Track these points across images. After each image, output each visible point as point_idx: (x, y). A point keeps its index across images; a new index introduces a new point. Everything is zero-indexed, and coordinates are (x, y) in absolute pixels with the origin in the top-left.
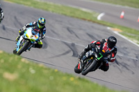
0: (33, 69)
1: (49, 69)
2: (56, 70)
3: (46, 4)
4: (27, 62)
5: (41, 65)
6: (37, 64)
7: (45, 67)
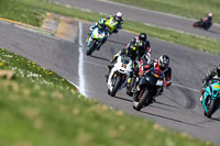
0: (173, 140)
1: (197, 141)
2: (208, 143)
3: (194, 37)
4: (162, 129)
5: (184, 135)
6: (178, 132)
7: (191, 138)
